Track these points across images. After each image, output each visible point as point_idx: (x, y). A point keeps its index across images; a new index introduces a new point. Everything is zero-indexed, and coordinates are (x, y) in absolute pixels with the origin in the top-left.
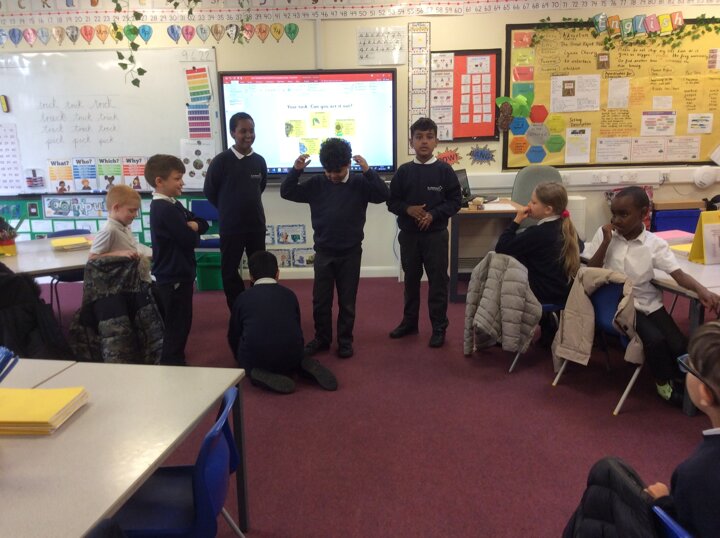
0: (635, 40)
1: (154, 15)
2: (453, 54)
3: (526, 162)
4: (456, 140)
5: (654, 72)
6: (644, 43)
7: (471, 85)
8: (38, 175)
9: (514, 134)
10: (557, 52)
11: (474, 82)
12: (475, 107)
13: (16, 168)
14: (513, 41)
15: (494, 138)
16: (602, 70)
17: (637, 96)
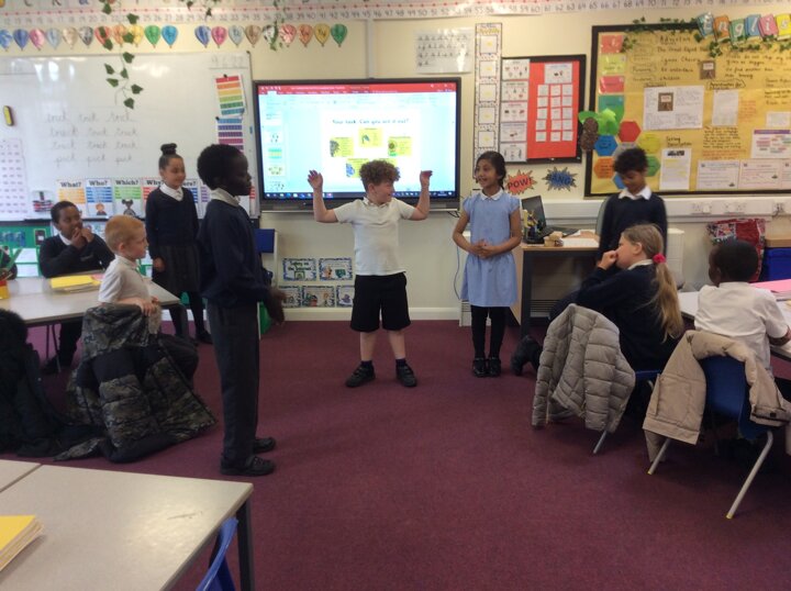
0: (747, 45)
1: (179, 14)
2: (528, 61)
4: (531, 161)
5: (769, 83)
6: (757, 48)
7: (550, 97)
8: (47, 198)
9: (600, 155)
10: (652, 59)
11: (553, 94)
12: (553, 122)
13: (21, 190)
14: (600, 46)
15: (575, 160)
16: (707, 80)
17: (747, 112)
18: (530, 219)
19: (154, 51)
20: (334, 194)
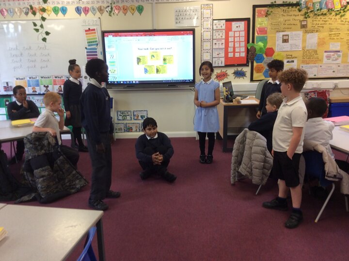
0: (321, 13)
1: (68, 1)
2: (224, 21)
3: (263, 78)
4: (227, 66)
5: (331, 30)
6: (325, 14)
7: (234, 37)
8: (9, 85)
9: (257, 62)
10: (280, 19)
11: (236, 36)
12: (236, 48)
14: (257, 14)
15: (246, 65)
16: (303, 29)
17: (322, 43)
18: (226, 91)
19: (57, 18)
20: (139, 81)
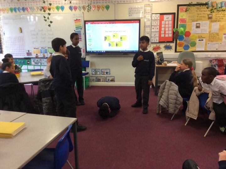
0: (221, 10)
1: (65, 3)
2: (159, 14)
4: (160, 42)
6: (225, 10)
7: (165, 24)
8: (30, 52)
9: (179, 40)
10: (194, 14)
11: (166, 23)
12: (166, 31)
14: (180, 10)
15: (172, 42)
16: (210, 20)
17: (222, 28)
18: (158, 58)
19: (58, 12)
20: (105, 51)
